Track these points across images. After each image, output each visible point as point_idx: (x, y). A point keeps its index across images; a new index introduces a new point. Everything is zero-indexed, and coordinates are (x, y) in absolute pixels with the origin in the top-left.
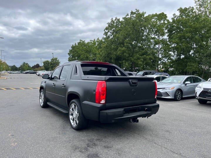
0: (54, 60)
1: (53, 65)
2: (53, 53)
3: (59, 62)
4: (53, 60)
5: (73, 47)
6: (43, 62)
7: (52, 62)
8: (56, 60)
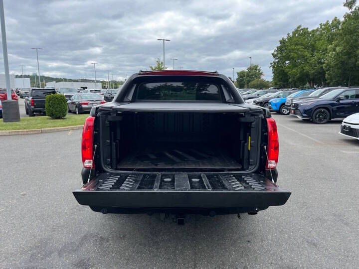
0: (252, 69)
1: (250, 77)
2: (251, 58)
3: (260, 72)
4: (250, 69)
5: (283, 42)
6: (238, 73)
7: (250, 72)
8: (256, 69)
